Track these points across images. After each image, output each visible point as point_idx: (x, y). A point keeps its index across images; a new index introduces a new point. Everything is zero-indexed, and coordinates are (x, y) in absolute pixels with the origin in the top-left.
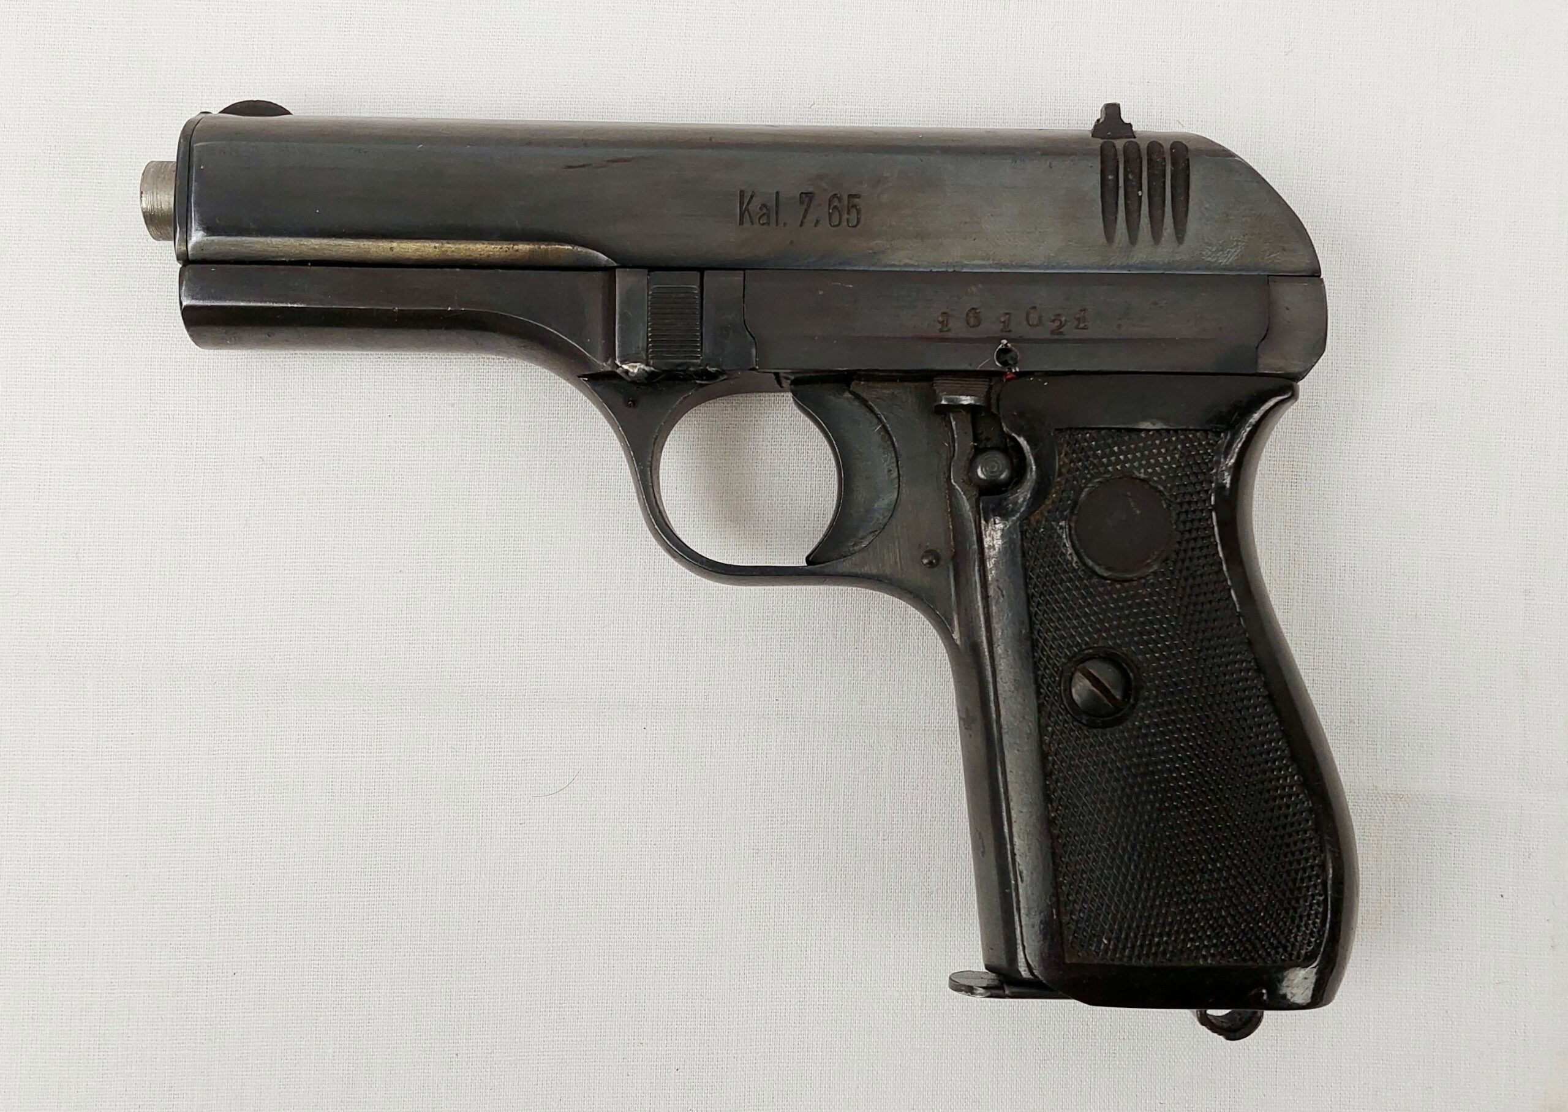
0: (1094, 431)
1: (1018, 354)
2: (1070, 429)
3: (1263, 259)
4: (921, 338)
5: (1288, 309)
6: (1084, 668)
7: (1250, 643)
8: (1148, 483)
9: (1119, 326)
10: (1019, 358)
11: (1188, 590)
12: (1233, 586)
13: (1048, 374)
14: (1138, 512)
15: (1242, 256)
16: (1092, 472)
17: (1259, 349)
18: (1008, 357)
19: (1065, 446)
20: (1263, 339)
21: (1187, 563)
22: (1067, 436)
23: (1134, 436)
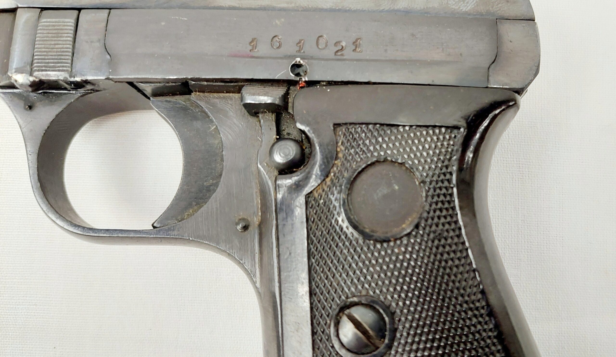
0: (364, 126)
1: (308, 67)
2: (346, 124)
3: (492, 7)
4: (235, 56)
5: (511, 41)
6: (350, 313)
7: (483, 292)
8: (405, 166)
9: (386, 51)
10: (308, 71)
11: (434, 250)
12: (470, 247)
13: (330, 83)
14: (397, 187)
15: (477, 5)
16: (362, 156)
17: (490, 69)
18: (300, 70)
19: (342, 136)
20: (493, 62)
21: (434, 228)
22: (344, 130)
23: (394, 130)
